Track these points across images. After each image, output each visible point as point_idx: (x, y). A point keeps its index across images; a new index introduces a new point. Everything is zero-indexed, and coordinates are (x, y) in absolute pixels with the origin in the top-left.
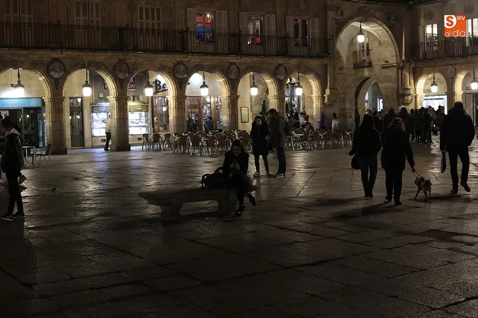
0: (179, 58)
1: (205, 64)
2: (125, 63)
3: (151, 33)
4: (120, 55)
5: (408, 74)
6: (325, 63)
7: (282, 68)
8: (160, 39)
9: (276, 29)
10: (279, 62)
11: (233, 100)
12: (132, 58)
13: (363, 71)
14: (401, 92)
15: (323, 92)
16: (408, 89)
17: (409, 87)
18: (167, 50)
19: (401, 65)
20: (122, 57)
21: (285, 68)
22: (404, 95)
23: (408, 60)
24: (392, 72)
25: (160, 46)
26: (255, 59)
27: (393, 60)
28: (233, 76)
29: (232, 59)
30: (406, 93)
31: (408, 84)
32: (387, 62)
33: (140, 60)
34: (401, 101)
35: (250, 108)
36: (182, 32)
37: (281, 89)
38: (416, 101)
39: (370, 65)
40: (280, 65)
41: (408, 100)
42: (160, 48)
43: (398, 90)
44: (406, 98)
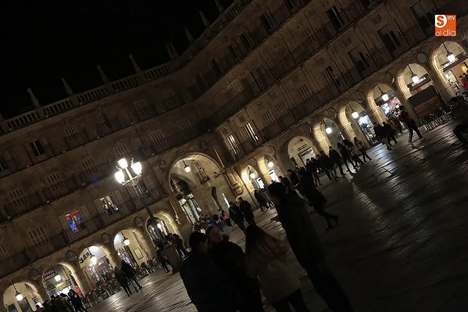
0: (66, 249)
1: (85, 244)
2: (35, 270)
3: (42, 244)
4: (28, 267)
5: (232, 175)
6: (166, 200)
7: (138, 219)
8: (49, 244)
9: (123, 198)
10: (134, 217)
11: (115, 255)
12: (37, 265)
13: (207, 184)
14: (232, 188)
15: (175, 218)
16: (236, 184)
17: (237, 182)
18: (57, 249)
19: (224, 171)
20: (30, 268)
21: (140, 218)
22: (235, 190)
23: (227, 166)
24: (221, 178)
25: (51, 248)
26: (116, 224)
27: (218, 171)
28: (107, 241)
29: (101, 232)
30: (236, 187)
31: (235, 181)
32: (215, 173)
33: (43, 263)
34: (236, 194)
35: (140, 247)
36: (61, 233)
37: (144, 232)
38: (246, 188)
39: (208, 179)
40: (136, 218)
41: (240, 191)
42: (52, 249)
43: (230, 188)
44: (237, 190)
